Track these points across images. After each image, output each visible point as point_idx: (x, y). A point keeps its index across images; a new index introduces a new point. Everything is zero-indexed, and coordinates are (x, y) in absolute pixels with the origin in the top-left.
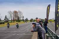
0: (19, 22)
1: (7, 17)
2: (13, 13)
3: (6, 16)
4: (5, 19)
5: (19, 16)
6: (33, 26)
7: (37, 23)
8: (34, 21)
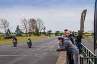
0: (38, 35)
1: (20, 28)
2: (29, 22)
4: (16, 31)
5: (38, 26)
7: (66, 38)
8: (61, 35)
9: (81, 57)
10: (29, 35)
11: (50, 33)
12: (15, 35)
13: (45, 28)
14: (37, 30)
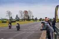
3: (17, 16)
5: (29, 15)
6: (42, 25)
8: (43, 20)
9: (55, 34)
10: (23, 20)
11: (36, 19)
12: (15, 20)
13: (33, 16)
14: (28, 17)
